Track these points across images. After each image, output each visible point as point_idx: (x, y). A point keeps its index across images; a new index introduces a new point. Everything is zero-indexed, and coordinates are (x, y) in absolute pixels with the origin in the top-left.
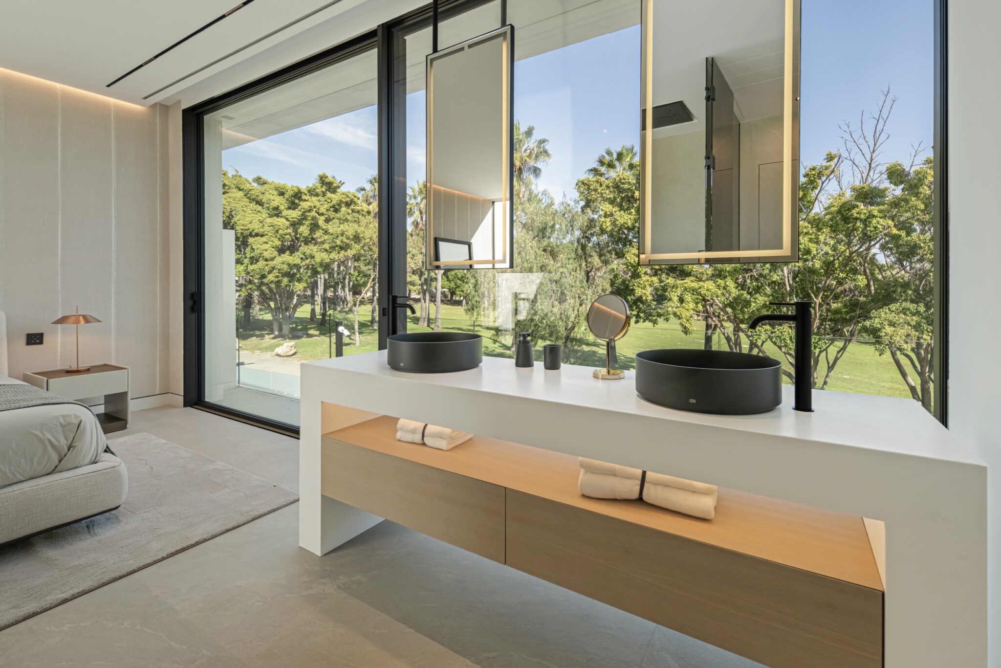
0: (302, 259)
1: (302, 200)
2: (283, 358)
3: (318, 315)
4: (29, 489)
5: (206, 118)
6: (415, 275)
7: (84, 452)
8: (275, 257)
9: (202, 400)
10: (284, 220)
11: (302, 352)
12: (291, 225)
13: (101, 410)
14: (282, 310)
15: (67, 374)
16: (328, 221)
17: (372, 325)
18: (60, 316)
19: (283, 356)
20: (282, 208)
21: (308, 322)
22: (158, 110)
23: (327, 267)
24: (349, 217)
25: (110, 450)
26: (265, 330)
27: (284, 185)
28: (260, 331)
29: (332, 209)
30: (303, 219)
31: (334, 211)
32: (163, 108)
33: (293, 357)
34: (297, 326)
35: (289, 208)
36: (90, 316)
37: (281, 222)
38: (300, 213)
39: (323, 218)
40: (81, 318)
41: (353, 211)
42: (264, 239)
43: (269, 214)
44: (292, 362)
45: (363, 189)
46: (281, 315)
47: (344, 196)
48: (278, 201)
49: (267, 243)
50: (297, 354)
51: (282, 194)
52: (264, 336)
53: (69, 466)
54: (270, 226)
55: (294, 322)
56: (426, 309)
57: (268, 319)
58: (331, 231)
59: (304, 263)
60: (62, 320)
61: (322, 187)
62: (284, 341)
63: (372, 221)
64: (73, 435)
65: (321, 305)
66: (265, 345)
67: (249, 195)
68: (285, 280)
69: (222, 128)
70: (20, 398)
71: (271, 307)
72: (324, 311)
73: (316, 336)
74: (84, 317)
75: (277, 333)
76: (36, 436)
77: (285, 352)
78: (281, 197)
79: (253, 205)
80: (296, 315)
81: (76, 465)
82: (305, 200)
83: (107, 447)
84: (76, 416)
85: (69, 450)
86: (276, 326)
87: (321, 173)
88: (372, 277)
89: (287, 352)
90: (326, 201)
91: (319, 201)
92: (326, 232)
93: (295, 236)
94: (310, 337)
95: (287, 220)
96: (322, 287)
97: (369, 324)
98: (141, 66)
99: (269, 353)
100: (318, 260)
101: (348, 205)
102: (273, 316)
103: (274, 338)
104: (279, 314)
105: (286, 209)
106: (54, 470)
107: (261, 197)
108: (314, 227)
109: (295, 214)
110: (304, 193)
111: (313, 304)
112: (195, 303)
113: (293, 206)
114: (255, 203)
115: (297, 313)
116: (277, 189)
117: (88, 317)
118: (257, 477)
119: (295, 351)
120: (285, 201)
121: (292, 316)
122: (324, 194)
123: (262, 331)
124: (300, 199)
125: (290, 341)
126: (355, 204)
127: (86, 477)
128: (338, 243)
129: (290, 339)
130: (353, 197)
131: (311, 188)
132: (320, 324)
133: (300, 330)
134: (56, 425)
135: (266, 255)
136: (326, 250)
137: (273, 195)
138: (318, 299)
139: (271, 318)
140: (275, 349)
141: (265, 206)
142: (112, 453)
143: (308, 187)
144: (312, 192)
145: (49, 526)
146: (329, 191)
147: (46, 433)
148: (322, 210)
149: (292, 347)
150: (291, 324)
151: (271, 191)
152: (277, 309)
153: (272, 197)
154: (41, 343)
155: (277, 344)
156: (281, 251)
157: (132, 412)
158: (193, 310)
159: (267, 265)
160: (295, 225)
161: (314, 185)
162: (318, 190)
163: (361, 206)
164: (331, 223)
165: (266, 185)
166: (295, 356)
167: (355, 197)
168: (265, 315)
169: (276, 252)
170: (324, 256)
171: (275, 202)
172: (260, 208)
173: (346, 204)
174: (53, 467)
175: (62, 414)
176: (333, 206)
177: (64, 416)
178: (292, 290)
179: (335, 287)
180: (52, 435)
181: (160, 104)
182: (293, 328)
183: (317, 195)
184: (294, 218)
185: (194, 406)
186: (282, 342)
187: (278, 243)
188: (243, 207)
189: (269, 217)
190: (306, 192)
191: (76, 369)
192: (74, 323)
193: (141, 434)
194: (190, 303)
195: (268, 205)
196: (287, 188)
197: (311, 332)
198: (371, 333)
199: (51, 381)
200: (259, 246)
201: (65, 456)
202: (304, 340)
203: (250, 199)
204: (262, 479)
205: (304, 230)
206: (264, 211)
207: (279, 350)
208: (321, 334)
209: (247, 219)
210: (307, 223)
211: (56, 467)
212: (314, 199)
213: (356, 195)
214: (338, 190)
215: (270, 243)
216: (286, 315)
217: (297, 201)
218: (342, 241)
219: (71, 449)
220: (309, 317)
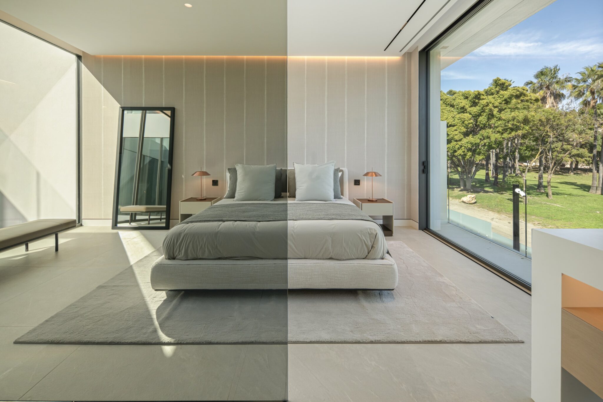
0: (481, 139)
1: (480, 99)
2: (467, 204)
3: (491, 178)
4: (357, 264)
5: (431, 52)
6: (584, 149)
7: (379, 250)
8: (462, 139)
9: (429, 228)
10: (468, 114)
11: (480, 202)
12: (473, 117)
13: (381, 222)
14: (466, 173)
15: (369, 202)
16: (500, 111)
17: (540, 189)
18: (366, 172)
19: (467, 203)
20: (467, 107)
21: (484, 182)
22: (406, 56)
23: (499, 144)
24: (519, 106)
25: (389, 253)
26: (455, 185)
27: (468, 91)
28: (452, 186)
29: (503, 102)
30: (481, 112)
31: (505, 104)
32: (409, 55)
33: (474, 204)
34: (476, 184)
35: (471, 106)
36: (378, 173)
37: (466, 116)
38: (480, 108)
39: (497, 109)
40: (374, 173)
41: (522, 101)
42: (455, 128)
43: (458, 112)
44: (473, 208)
45: (531, 83)
46: (465, 176)
47: (515, 91)
48: (465, 103)
49: (456, 130)
50: (477, 203)
51: (467, 98)
52: (454, 189)
53: (372, 258)
54: (458, 120)
55: (474, 182)
56: (599, 179)
57: (456, 178)
58: (503, 118)
59: (482, 142)
60: (367, 174)
61: (496, 87)
62: (468, 194)
63: (541, 106)
64: (374, 240)
65: (493, 171)
66: (454, 194)
67: (445, 102)
68: (470, 154)
69: (440, 56)
70: (353, 213)
71: (458, 170)
72: (496, 176)
73: (491, 192)
74: (375, 173)
75: (462, 188)
76: (359, 236)
77: (468, 201)
78: (466, 100)
79: (448, 108)
80: (476, 177)
81: (375, 257)
82: (483, 99)
83: (388, 251)
84: (375, 230)
85: (372, 248)
86: (462, 183)
87: (495, 78)
88: (540, 150)
89: (470, 201)
90: (499, 97)
91: (494, 98)
92: (500, 119)
93: (475, 124)
94: (486, 193)
95: (470, 114)
96: (494, 159)
97: (536, 187)
98: (401, 30)
99: (458, 200)
100: (493, 139)
101: (517, 97)
102: (460, 176)
103: (460, 191)
104: (464, 175)
105: (469, 107)
106: (366, 257)
107: (453, 102)
108: (491, 116)
109: (475, 110)
110: (482, 94)
111: (487, 169)
112: (425, 167)
113: (474, 104)
114: (449, 106)
115: (476, 175)
116: (463, 95)
117: (377, 173)
118: (475, 302)
119: (475, 201)
120: (469, 102)
121: (473, 177)
122: (498, 92)
123: (453, 186)
124: (479, 99)
125: (472, 194)
126: (525, 95)
127: (379, 267)
128: (510, 126)
129: (471, 192)
130: (522, 90)
131: (487, 90)
132: (493, 184)
133: (478, 187)
134: (367, 233)
135: (456, 138)
136: (499, 132)
137: (461, 99)
138: (491, 167)
139: (459, 178)
140: (462, 198)
141: (455, 107)
142: (390, 255)
143: (485, 89)
144: (488, 93)
145: (364, 288)
146: (502, 90)
147: (363, 236)
148: (497, 104)
149: (473, 198)
150: (472, 183)
151: (459, 97)
152: (463, 172)
153: (460, 101)
154: (359, 185)
155: (463, 195)
156: (466, 134)
157: (395, 227)
158: (423, 171)
159: (457, 144)
160: (476, 117)
161: (489, 87)
162: (492, 91)
163: (530, 96)
164: (503, 112)
165: (456, 94)
166: (475, 204)
167: (524, 90)
168: (454, 176)
169: (463, 136)
170: (498, 136)
171: (462, 104)
172: (452, 109)
173: (516, 97)
174: (365, 256)
175: (370, 227)
176: (505, 100)
177: (370, 229)
178: (473, 160)
179: (505, 158)
180: (365, 238)
181: (407, 52)
182: (473, 185)
183: (492, 94)
184: (475, 112)
185: (424, 231)
186: (466, 194)
187: (465, 130)
188: (442, 110)
189: (458, 114)
190: (484, 93)
191: (372, 200)
192: (371, 176)
193: (399, 241)
194: (422, 167)
195: (458, 107)
196: (471, 93)
197: (486, 189)
198: (538, 195)
199: (363, 204)
200: (452, 133)
201: (370, 251)
202: (481, 194)
203: (446, 104)
204: (480, 306)
205: (483, 119)
206: (454, 110)
207: (465, 199)
208: (495, 192)
209: (445, 117)
210: (485, 114)
211: (367, 256)
212: (490, 97)
213: (524, 88)
214: (509, 88)
215: (459, 130)
216: (469, 176)
217: (477, 101)
218: (513, 125)
219: (373, 248)
220: (484, 178)
